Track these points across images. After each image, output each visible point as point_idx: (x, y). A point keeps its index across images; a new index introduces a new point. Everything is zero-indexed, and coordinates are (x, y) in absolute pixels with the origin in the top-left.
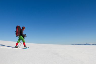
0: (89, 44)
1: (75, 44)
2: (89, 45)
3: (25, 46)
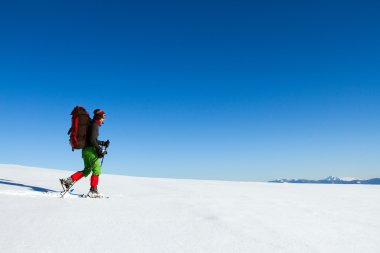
0: (341, 179)
1: (285, 181)
2: (339, 182)
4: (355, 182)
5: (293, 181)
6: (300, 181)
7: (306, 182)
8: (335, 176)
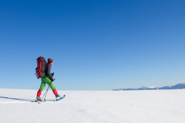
0: (149, 87)
1: (121, 89)
2: (148, 89)
3: (57, 95)
4: (155, 89)
5: (125, 90)
6: (128, 89)
7: (131, 89)
8: (146, 86)
